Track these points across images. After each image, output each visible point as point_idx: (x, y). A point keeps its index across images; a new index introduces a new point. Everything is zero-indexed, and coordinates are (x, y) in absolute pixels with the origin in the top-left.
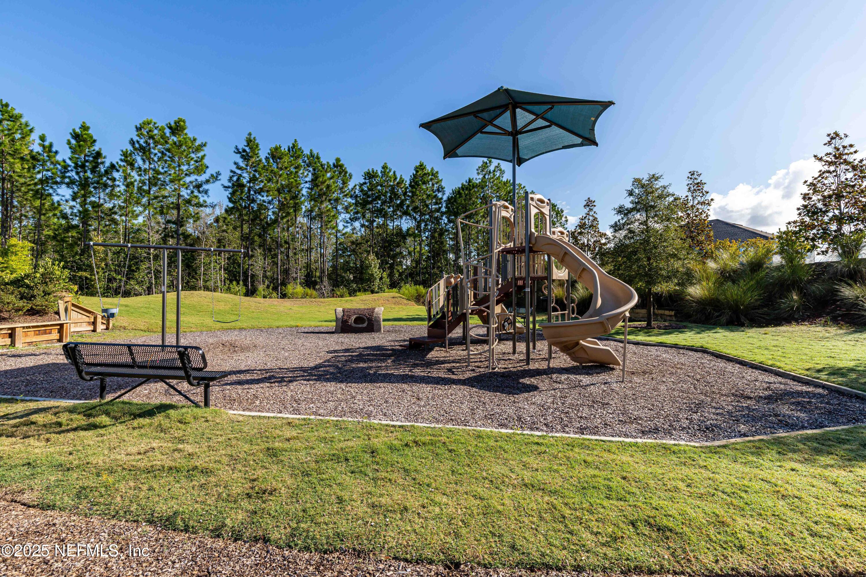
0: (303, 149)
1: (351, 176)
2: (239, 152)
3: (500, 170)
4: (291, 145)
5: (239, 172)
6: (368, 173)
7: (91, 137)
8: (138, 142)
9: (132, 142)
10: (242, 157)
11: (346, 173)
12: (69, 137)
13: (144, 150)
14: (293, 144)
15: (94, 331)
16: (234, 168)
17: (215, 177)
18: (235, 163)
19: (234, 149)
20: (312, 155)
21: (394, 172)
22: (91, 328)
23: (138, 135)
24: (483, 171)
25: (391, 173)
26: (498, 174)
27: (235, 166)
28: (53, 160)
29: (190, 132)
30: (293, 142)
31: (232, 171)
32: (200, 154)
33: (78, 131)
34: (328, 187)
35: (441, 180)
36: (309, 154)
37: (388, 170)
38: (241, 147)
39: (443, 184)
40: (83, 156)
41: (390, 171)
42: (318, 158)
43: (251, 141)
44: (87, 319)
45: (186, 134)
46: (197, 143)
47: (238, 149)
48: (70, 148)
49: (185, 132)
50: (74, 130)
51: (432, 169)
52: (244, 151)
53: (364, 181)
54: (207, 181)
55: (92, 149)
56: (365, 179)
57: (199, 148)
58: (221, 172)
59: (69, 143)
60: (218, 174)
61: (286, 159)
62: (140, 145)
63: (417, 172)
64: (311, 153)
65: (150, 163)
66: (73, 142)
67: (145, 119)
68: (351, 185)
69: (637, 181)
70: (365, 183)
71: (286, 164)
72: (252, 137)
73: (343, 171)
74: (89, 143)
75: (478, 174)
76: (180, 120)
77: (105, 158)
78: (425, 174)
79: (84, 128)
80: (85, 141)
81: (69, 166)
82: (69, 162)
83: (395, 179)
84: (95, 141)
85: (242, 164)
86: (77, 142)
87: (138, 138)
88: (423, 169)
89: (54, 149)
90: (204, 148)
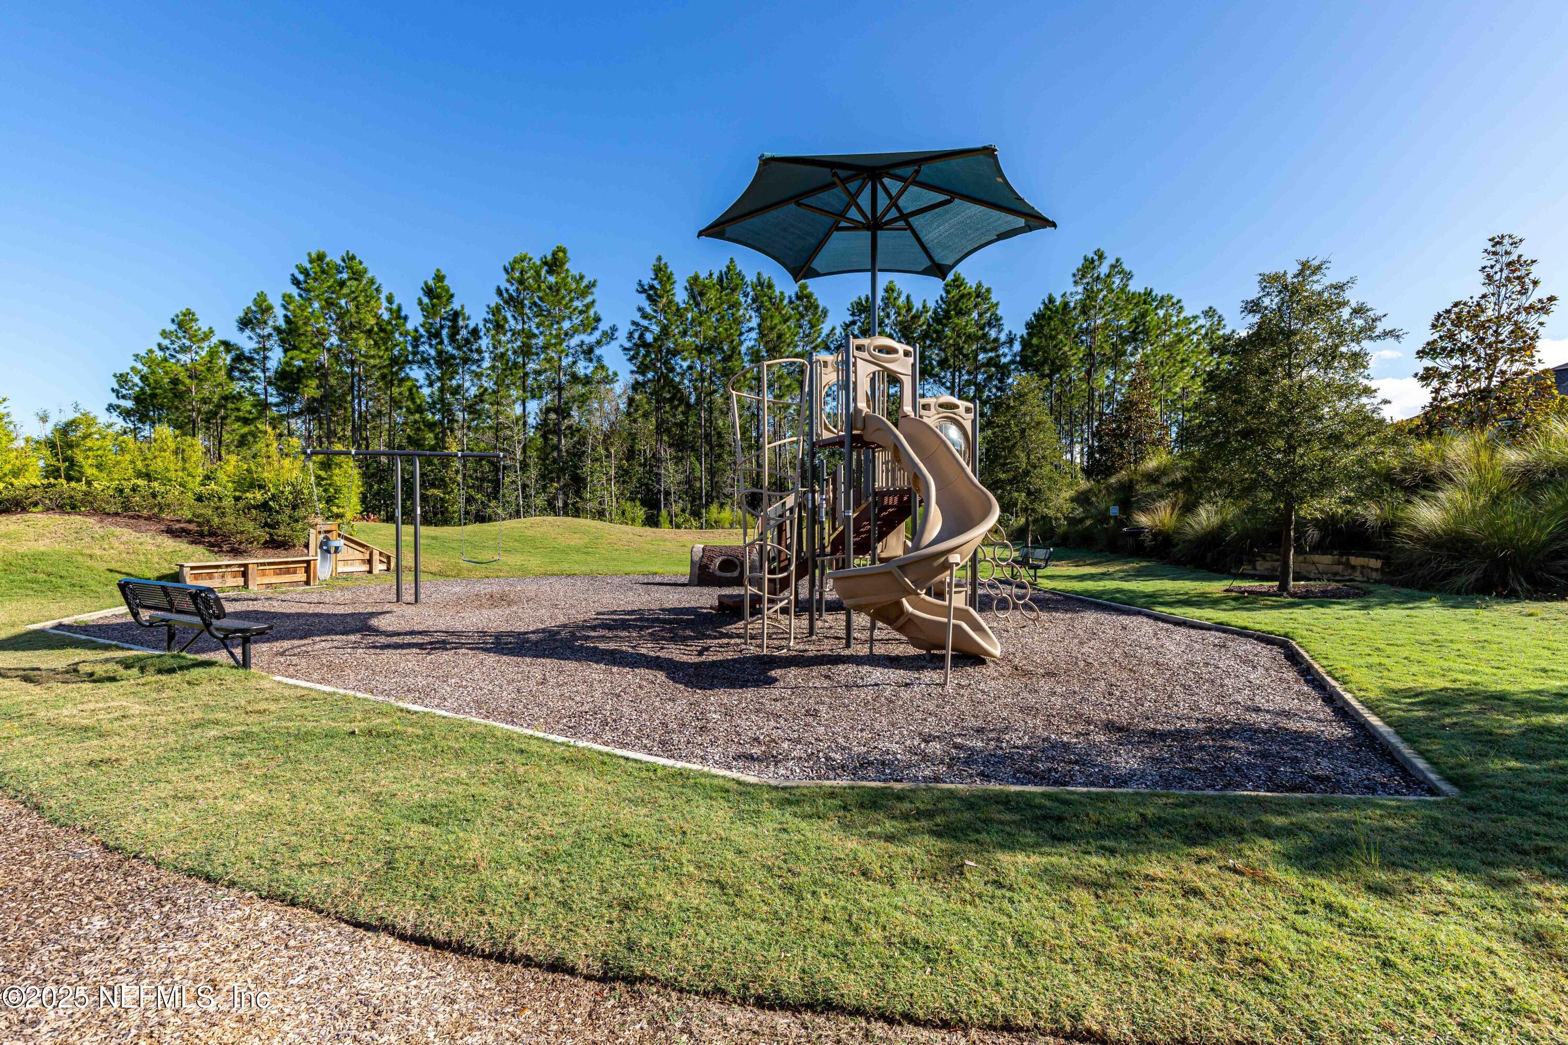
0: (744, 272)
1: (825, 313)
2: (644, 291)
3: (1122, 272)
4: (724, 269)
5: (645, 323)
6: (859, 303)
7: (447, 291)
8: (507, 290)
9: (499, 292)
10: (649, 297)
11: (817, 307)
12: (420, 294)
13: (514, 302)
14: (728, 267)
15: (370, 572)
16: (637, 317)
17: (610, 335)
18: (640, 309)
19: (637, 287)
20: (760, 283)
21: (908, 297)
22: (366, 568)
23: (508, 281)
24: (1083, 276)
25: (903, 298)
26: (1117, 281)
27: (639, 314)
28: (402, 329)
29: (573, 267)
30: (728, 263)
31: (634, 323)
32: (588, 299)
33: (431, 283)
34: (780, 336)
35: (997, 304)
36: (755, 280)
37: (895, 295)
38: (646, 281)
39: (999, 312)
40: (438, 320)
41: (899, 294)
42: (770, 286)
43: (660, 269)
44: (360, 556)
45: (567, 271)
46: (585, 283)
47: (642, 286)
48: (422, 310)
49: (566, 267)
50: (426, 283)
51: (979, 285)
52: (652, 287)
53: (851, 318)
54: (599, 343)
55: (448, 308)
56: (853, 314)
57: (584, 293)
58: (618, 326)
59: (420, 302)
60: (614, 329)
61: (712, 294)
62: (511, 296)
63: (948, 292)
64: (759, 279)
65: (524, 323)
66: (426, 300)
67: (518, 255)
68: (826, 328)
69: (1269, 281)
70: (854, 323)
71: (712, 303)
72: (663, 262)
73: (812, 304)
74: (444, 299)
75: (1076, 283)
76: (560, 249)
77: (469, 318)
78: (962, 296)
79: (439, 278)
80: (439, 297)
81: (421, 336)
82: (421, 330)
83: (909, 310)
84: (452, 296)
85: (649, 310)
86: (431, 300)
87: (508, 285)
88: (958, 287)
89: (403, 314)
90: (594, 290)
